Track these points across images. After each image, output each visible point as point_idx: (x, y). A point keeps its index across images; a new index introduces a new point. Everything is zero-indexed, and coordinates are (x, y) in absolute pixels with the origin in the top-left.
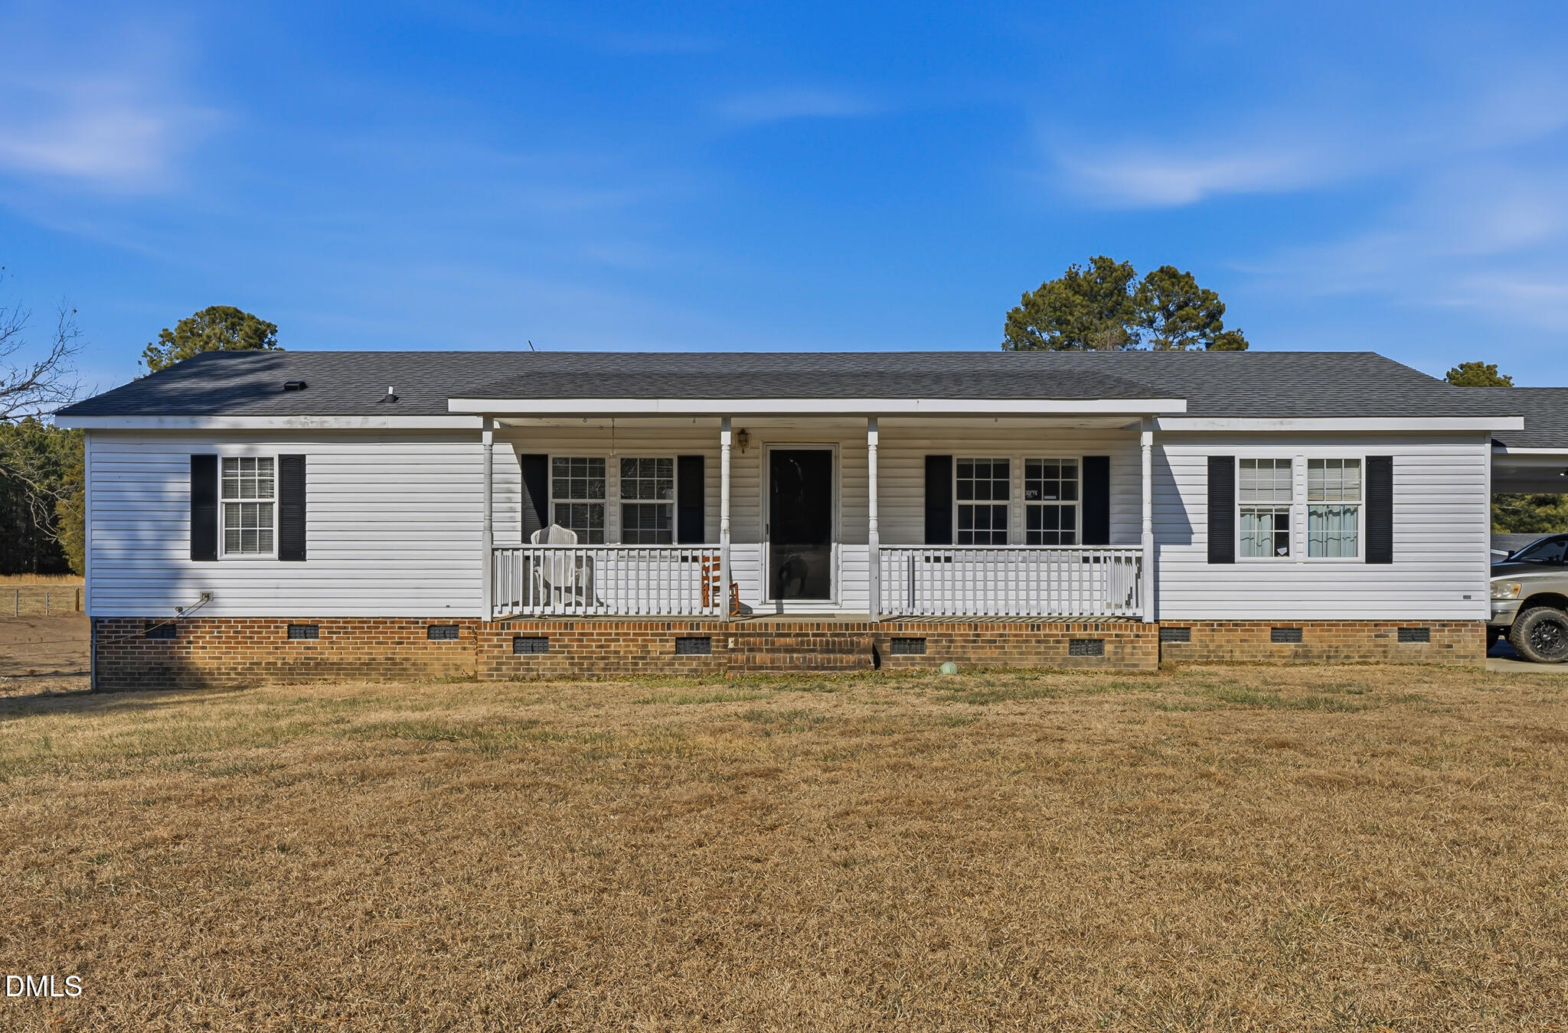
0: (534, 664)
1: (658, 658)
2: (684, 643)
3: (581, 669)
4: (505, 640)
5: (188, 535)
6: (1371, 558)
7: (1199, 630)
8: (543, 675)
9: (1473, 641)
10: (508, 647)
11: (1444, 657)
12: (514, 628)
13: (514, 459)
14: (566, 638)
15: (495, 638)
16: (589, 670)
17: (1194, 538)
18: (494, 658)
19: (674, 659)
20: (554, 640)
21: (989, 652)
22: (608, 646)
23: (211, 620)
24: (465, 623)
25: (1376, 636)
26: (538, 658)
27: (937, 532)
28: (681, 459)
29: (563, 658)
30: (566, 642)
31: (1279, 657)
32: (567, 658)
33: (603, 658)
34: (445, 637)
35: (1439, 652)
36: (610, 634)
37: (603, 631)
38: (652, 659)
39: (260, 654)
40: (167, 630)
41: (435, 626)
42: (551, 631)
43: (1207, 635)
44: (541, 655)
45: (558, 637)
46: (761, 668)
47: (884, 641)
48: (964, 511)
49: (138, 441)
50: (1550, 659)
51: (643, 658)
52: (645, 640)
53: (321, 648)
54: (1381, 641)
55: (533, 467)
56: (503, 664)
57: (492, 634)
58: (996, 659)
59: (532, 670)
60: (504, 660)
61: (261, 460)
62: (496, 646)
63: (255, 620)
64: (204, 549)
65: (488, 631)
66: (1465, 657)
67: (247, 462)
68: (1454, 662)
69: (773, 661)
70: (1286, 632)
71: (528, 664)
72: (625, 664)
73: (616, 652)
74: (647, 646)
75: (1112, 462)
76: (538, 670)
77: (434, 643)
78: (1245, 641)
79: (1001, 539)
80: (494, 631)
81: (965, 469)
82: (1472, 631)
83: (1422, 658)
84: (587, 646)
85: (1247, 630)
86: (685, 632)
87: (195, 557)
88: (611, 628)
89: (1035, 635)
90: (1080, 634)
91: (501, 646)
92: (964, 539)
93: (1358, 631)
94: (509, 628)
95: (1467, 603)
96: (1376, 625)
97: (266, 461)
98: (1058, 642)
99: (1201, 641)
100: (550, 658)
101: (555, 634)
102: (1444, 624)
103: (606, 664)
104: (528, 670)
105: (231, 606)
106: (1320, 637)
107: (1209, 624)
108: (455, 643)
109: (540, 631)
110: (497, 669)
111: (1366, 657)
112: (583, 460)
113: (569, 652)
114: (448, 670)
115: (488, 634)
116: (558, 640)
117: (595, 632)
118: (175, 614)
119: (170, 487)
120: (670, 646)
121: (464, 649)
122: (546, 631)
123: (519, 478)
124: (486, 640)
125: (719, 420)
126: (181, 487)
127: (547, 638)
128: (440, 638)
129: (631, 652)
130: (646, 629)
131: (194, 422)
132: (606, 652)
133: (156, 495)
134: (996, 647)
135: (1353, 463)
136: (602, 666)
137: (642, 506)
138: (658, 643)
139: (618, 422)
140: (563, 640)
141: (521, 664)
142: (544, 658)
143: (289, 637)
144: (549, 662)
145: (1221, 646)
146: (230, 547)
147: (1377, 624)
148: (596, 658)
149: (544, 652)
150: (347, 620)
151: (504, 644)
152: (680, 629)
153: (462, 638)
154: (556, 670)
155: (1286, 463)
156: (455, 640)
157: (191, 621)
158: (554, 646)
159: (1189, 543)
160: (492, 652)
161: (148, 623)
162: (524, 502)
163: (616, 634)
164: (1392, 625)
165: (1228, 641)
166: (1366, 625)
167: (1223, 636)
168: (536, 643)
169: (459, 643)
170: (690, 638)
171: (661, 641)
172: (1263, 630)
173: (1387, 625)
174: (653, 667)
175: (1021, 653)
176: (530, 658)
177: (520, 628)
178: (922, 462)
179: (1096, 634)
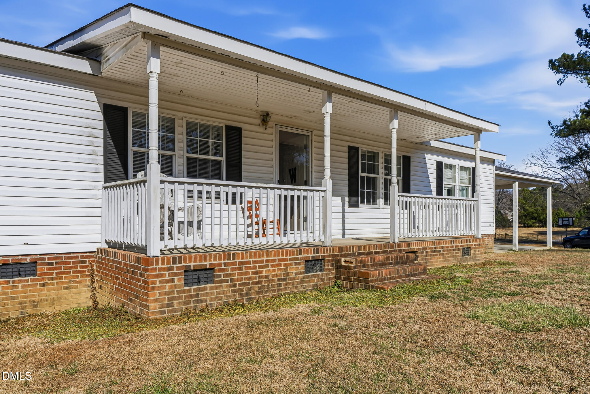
0: (203, 295)
1: (294, 279)
2: (310, 265)
3: (241, 295)
4: (176, 274)
8: (211, 304)
9: (491, 242)
10: (179, 281)
12: (185, 261)
14: (230, 267)
15: (167, 273)
16: (247, 294)
18: (166, 293)
19: (304, 278)
20: (220, 270)
22: (261, 272)
24: (44, 259)
26: (205, 289)
28: (228, 128)
29: (227, 286)
30: (230, 272)
32: (230, 286)
33: (258, 283)
34: (20, 275)
36: (262, 261)
37: (257, 259)
38: (290, 279)
41: (8, 264)
42: (218, 262)
44: (208, 286)
45: (223, 267)
48: (362, 179)
51: (284, 280)
52: (285, 265)
55: (114, 117)
56: (174, 298)
57: (164, 269)
59: (202, 301)
60: (176, 295)
62: (168, 281)
65: (160, 266)
71: (197, 296)
72: (273, 286)
73: (267, 277)
74: (286, 269)
75: (411, 160)
76: (206, 301)
77: (9, 282)
80: (166, 266)
81: (363, 156)
82: (491, 238)
84: (246, 273)
86: (310, 255)
88: (263, 256)
89: (452, 247)
90: (465, 245)
91: (173, 281)
94: (180, 262)
95: (490, 227)
98: (459, 249)
100: (217, 288)
101: (220, 265)
103: (260, 288)
104: (197, 301)
108: (32, 280)
109: (208, 263)
110: (168, 305)
113: (232, 280)
114: (25, 307)
115: (160, 269)
116: (223, 270)
117: (251, 260)
120: (302, 267)
121: (44, 285)
122: (213, 262)
123: (101, 124)
124: (157, 276)
127: (214, 269)
128: (13, 276)
129: (277, 276)
130: (286, 255)
132: (259, 277)
134: (441, 254)
136: (257, 289)
137: (200, 160)
138: (294, 266)
140: (227, 270)
141: (191, 296)
142: (212, 288)
144: (215, 291)
148: (253, 283)
149: (212, 282)
151: (176, 278)
152: (307, 254)
153: (41, 274)
154: (221, 299)
156: (33, 277)
158: (220, 276)
160: (164, 287)
163: (267, 261)
168: (202, 274)
169: (37, 280)
170: (313, 260)
171: (296, 264)
174: (291, 286)
175: (448, 257)
176: (200, 290)
177: (190, 261)
178: (347, 149)
179: (469, 245)
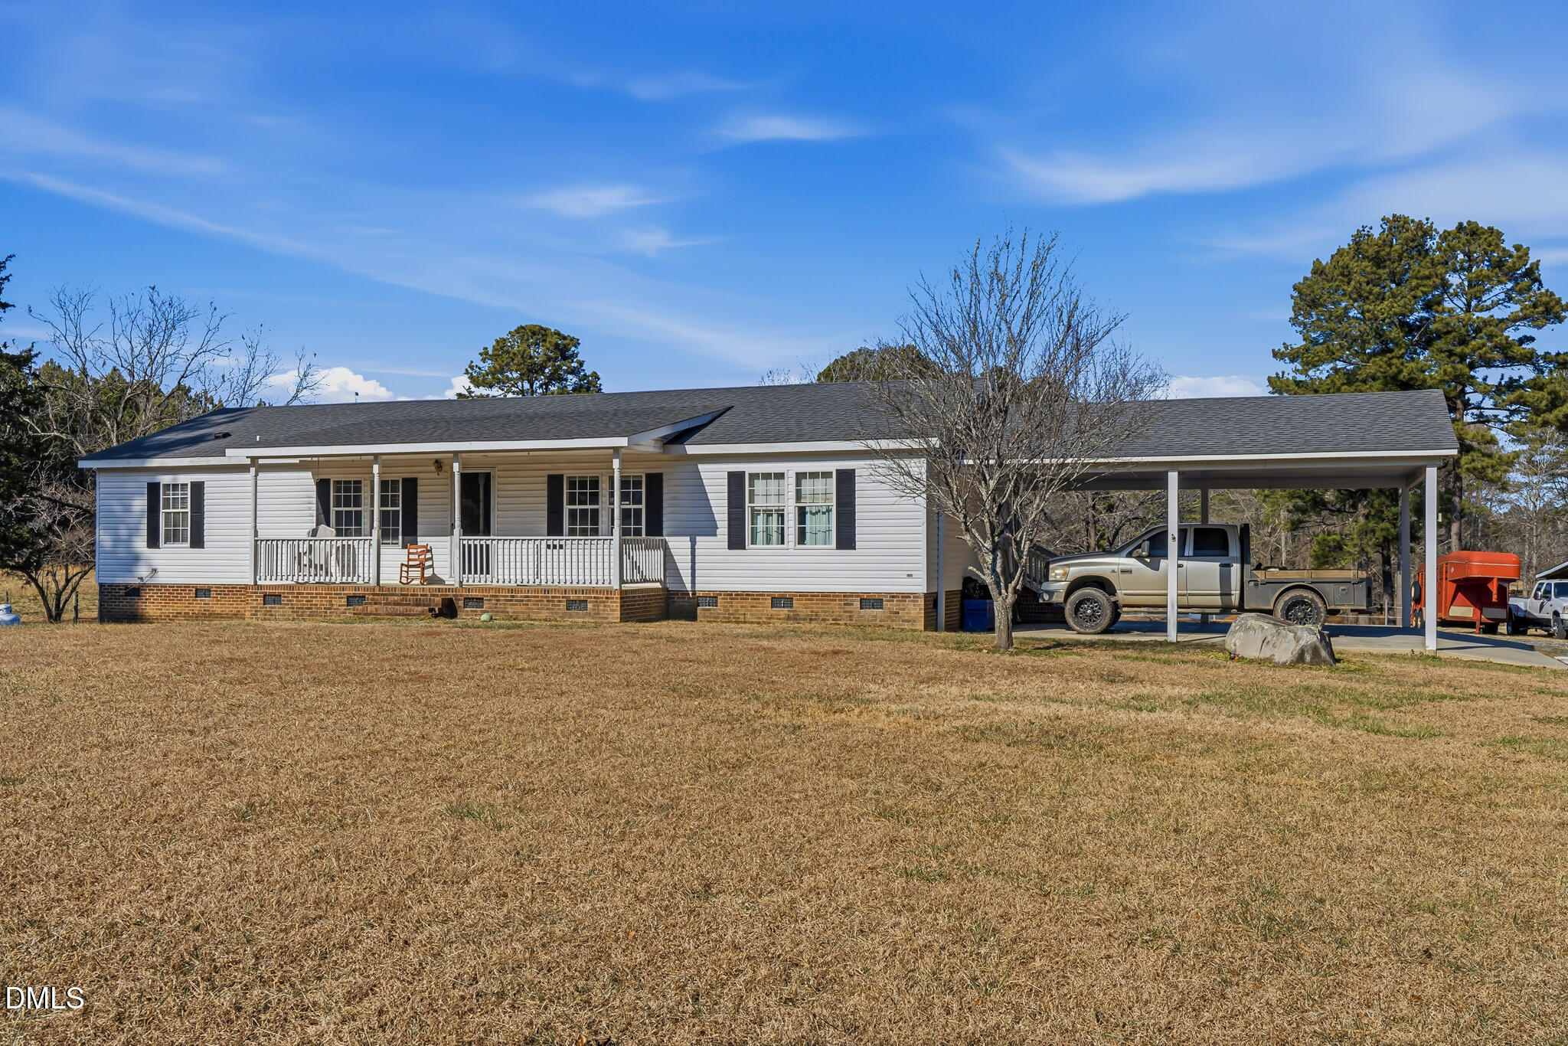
0: (274, 612)
1: (338, 609)
2: (351, 600)
3: (298, 615)
4: (259, 597)
5: (145, 533)
6: (840, 546)
7: (723, 599)
8: (278, 618)
9: (914, 609)
10: (260, 600)
11: (893, 621)
12: (264, 589)
13: (312, 482)
15: (254, 595)
16: (302, 615)
17: (718, 531)
18: (254, 607)
19: (346, 609)
20: (284, 597)
21: (520, 608)
22: (312, 601)
23: (155, 586)
25: (845, 604)
26: (276, 608)
27: (554, 527)
28: (404, 480)
29: (289, 607)
30: (291, 598)
31: (778, 619)
32: (291, 608)
33: (309, 608)
35: (889, 617)
37: (309, 592)
38: (333, 609)
39: (180, 607)
40: (135, 592)
42: (283, 591)
43: (728, 602)
44: (277, 606)
45: (286, 595)
46: (370, 614)
47: (460, 600)
48: (572, 513)
49: (121, 474)
50: (1087, 630)
51: (330, 609)
52: (331, 598)
53: (213, 605)
54: (848, 608)
55: (322, 486)
56: (258, 611)
58: (523, 613)
59: (273, 615)
60: (259, 609)
61: (182, 485)
62: (255, 600)
63: (179, 586)
64: (153, 542)
65: (251, 590)
66: (908, 621)
67: (175, 486)
68: (900, 625)
69: (377, 610)
70: (781, 600)
71: (271, 611)
72: (320, 612)
73: (316, 605)
74: (332, 601)
75: (664, 477)
76: (275, 615)
78: (754, 607)
79: (595, 532)
80: (254, 591)
81: (572, 484)
82: (913, 601)
83: (877, 622)
84: (301, 601)
85: (756, 599)
86: (352, 592)
87: (149, 546)
88: (313, 590)
89: (546, 597)
90: (572, 596)
91: (258, 600)
92: (572, 532)
93: (832, 600)
94: (261, 589)
95: (910, 580)
96: (844, 596)
97: (184, 485)
98: (559, 601)
99: (724, 606)
100: (282, 608)
101: (285, 593)
102: (893, 596)
103: (311, 612)
104: (271, 615)
105: (165, 577)
106: (805, 604)
107: (729, 594)
109: (277, 591)
110: (255, 615)
111: (836, 620)
112: (350, 482)
113: (292, 604)
115: (251, 593)
116: (286, 597)
117: (305, 592)
118: (139, 581)
119: (135, 503)
120: (344, 601)
122: (280, 591)
123: (314, 494)
124: (250, 597)
125: (372, 457)
126: (140, 504)
127: (281, 596)
129: (323, 605)
130: (331, 590)
131: (144, 463)
132: (311, 604)
133: (127, 509)
134: (524, 605)
135: (826, 475)
136: (308, 613)
138: (337, 599)
139: (321, 459)
140: (289, 597)
141: (267, 611)
142: (279, 608)
143: (196, 597)
144: (281, 610)
145: (738, 610)
146: (167, 540)
147: (846, 595)
148: (306, 608)
149: (279, 604)
150: (226, 586)
152: (350, 590)
154: (285, 616)
155: (780, 476)
157: (148, 586)
158: (284, 601)
159: (716, 535)
160: (253, 604)
161: (126, 587)
162: (317, 510)
163: (316, 594)
164: (856, 596)
165: (742, 607)
166: (838, 596)
167: (738, 603)
168: (276, 598)
170: (354, 596)
171: (339, 598)
172: (766, 599)
173: (852, 596)
174: (334, 614)
175: (538, 609)
176: (272, 608)
177: (267, 589)
178: (546, 479)
179: (582, 596)
